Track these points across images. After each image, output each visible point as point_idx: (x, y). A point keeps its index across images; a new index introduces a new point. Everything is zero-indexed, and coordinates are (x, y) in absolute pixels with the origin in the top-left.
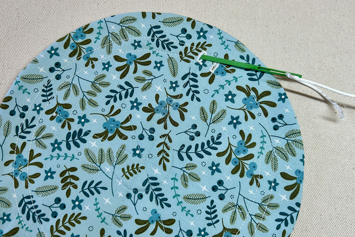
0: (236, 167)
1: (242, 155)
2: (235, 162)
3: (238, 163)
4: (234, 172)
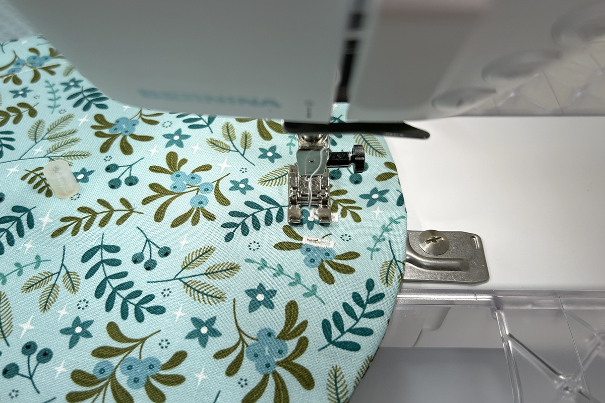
0: (92, 377)
1: (123, 379)
2: (102, 371)
3: (100, 377)
4: (78, 376)
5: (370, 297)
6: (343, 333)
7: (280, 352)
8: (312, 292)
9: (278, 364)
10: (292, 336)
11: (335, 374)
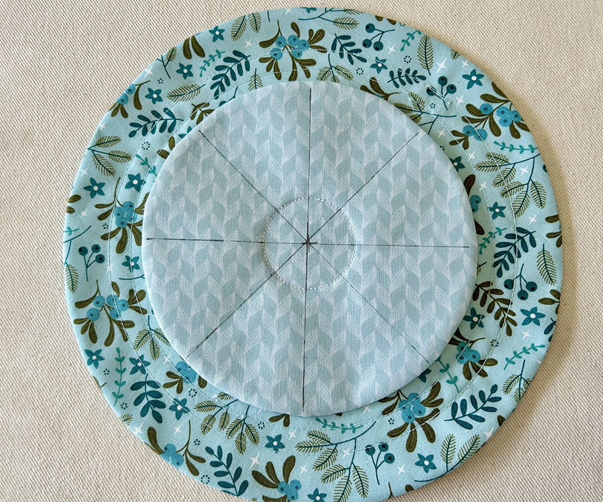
5: (491, 397)
6: (464, 415)
7: (420, 412)
8: (453, 381)
9: (417, 419)
10: (430, 406)
11: (450, 439)
